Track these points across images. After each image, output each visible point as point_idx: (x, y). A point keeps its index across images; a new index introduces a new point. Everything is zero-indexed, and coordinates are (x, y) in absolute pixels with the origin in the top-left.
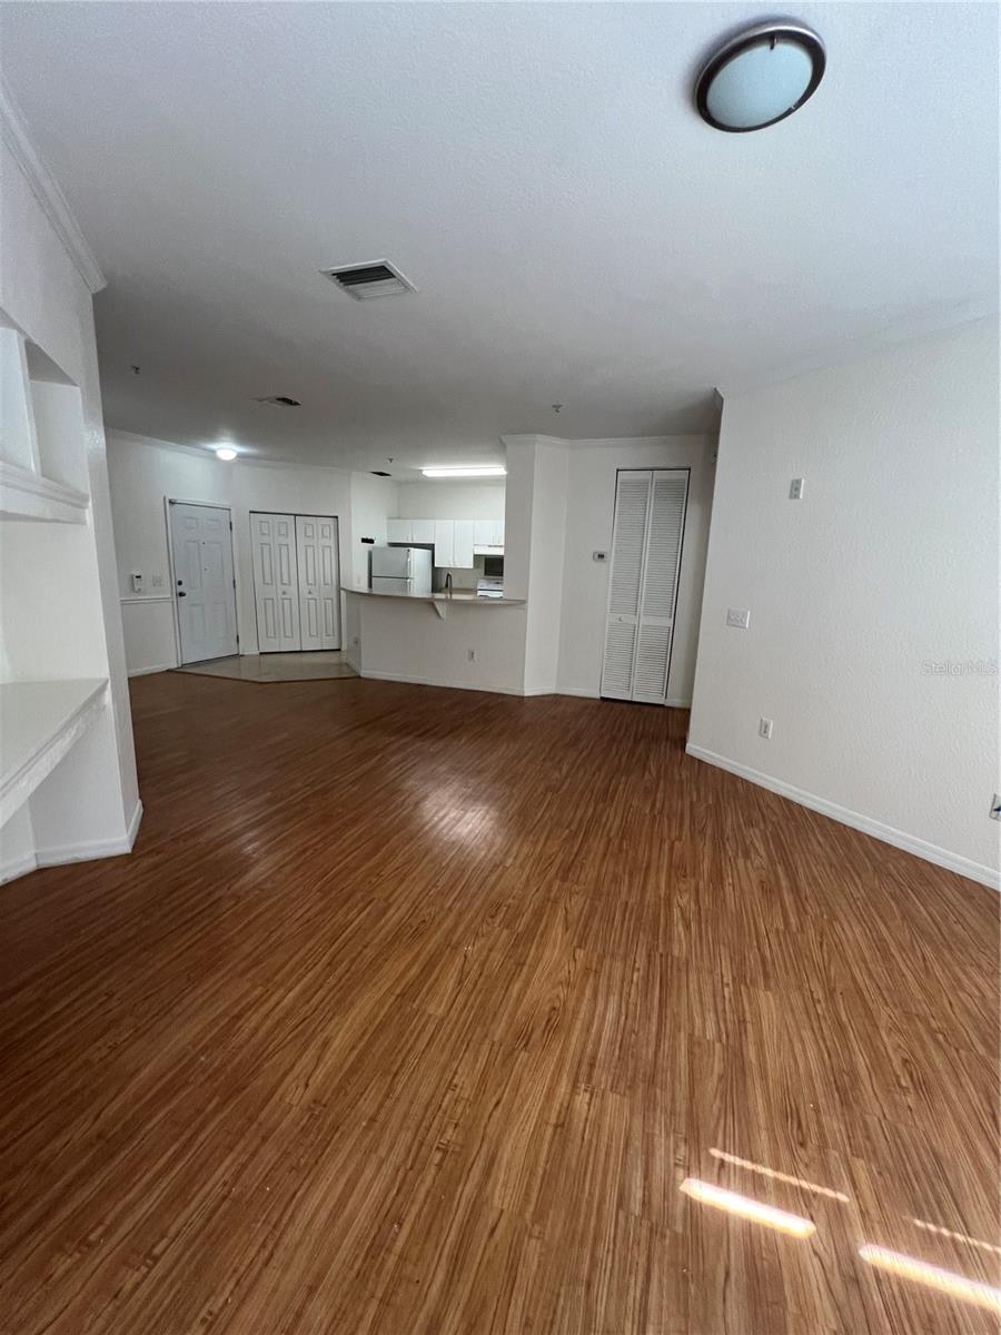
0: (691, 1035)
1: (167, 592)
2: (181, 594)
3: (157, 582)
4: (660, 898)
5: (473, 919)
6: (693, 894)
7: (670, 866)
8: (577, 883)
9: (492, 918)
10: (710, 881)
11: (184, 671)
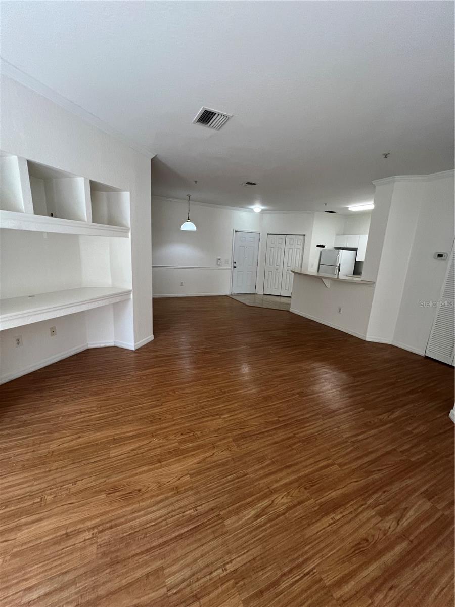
0: (162, 568)
1: (230, 266)
2: (235, 267)
3: (227, 262)
4: (269, 488)
5: (175, 430)
6: (295, 502)
7: (306, 476)
8: (238, 446)
9: (182, 434)
10: (321, 505)
11: (230, 296)
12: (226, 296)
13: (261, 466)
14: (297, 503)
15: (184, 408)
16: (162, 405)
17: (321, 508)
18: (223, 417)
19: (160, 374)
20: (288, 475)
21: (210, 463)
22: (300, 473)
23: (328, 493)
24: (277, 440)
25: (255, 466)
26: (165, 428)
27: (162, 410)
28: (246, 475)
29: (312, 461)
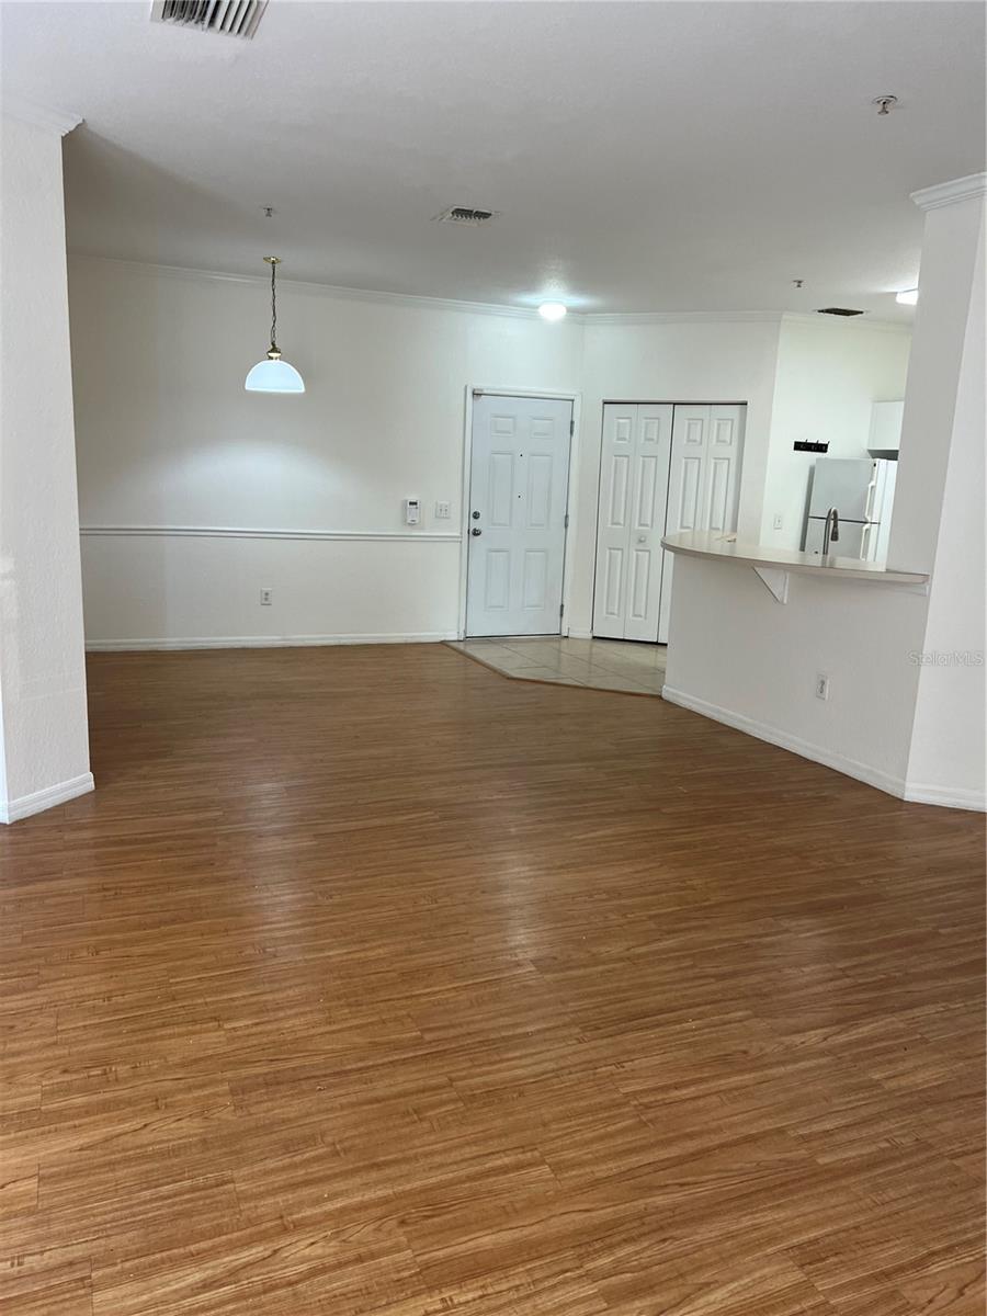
1: (455, 528)
2: (476, 533)
3: (442, 513)
4: (281, 1217)
5: (48, 1059)
6: (350, 1255)
7: (425, 1190)
8: (238, 1107)
9: (65, 1071)
10: (427, 1266)
11: (461, 646)
12: (443, 643)
13: (288, 1160)
14: (353, 1258)
15: (109, 999)
16: (35, 988)
17: (425, 1272)
18: (227, 1026)
19: (66, 899)
20: (367, 1185)
21: (124, 1150)
22: (409, 1183)
23: (473, 1236)
24: (379, 1093)
25: (267, 1161)
26: (18, 1054)
27: (30, 1002)
28: (226, 1183)
29: (468, 1152)
